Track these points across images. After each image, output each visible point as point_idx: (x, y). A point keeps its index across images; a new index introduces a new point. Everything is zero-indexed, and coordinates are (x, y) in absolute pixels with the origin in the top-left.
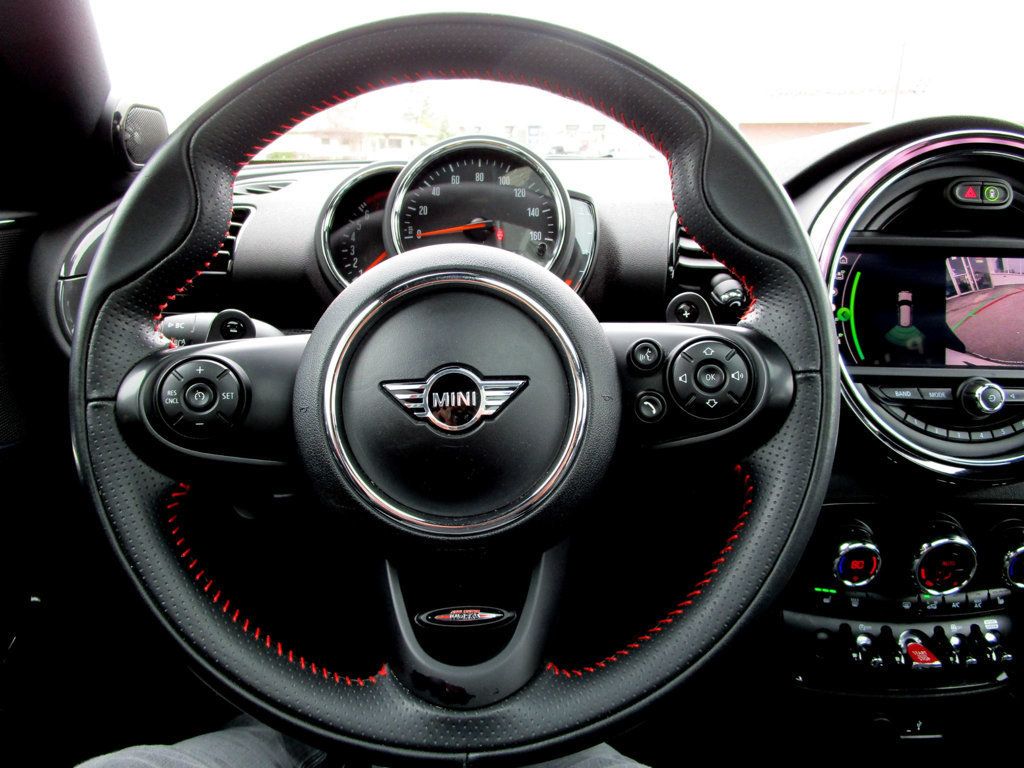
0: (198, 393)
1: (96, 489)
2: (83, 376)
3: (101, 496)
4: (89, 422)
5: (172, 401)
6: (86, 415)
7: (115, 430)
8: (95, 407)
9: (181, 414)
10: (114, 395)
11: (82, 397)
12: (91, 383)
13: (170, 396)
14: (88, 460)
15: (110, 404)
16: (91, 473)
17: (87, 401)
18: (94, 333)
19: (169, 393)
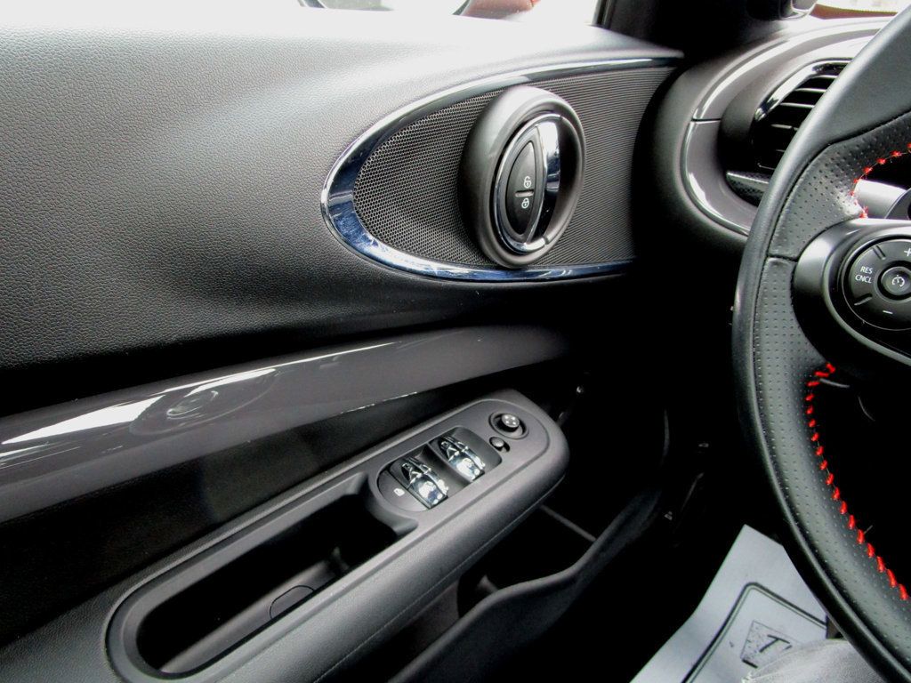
0: (898, 278)
1: (751, 345)
2: (772, 229)
3: (754, 354)
4: (764, 276)
5: (863, 279)
6: (763, 269)
7: (787, 293)
8: (775, 263)
9: (870, 295)
10: (796, 255)
11: (764, 251)
12: (778, 238)
13: (863, 273)
14: (753, 315)
15: (790, 265)
16: (751, 329)
17: (768, 255)
18: (796, 187)
19: (864, 269)
